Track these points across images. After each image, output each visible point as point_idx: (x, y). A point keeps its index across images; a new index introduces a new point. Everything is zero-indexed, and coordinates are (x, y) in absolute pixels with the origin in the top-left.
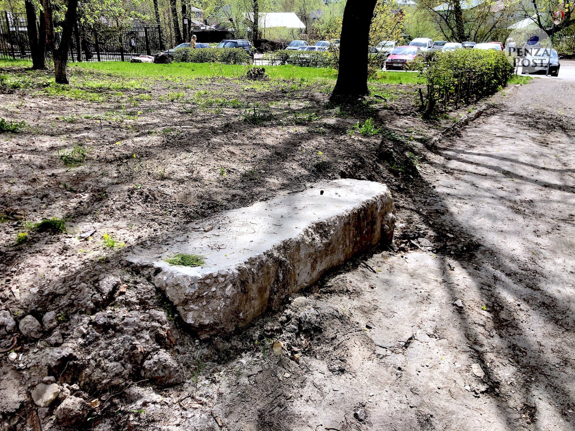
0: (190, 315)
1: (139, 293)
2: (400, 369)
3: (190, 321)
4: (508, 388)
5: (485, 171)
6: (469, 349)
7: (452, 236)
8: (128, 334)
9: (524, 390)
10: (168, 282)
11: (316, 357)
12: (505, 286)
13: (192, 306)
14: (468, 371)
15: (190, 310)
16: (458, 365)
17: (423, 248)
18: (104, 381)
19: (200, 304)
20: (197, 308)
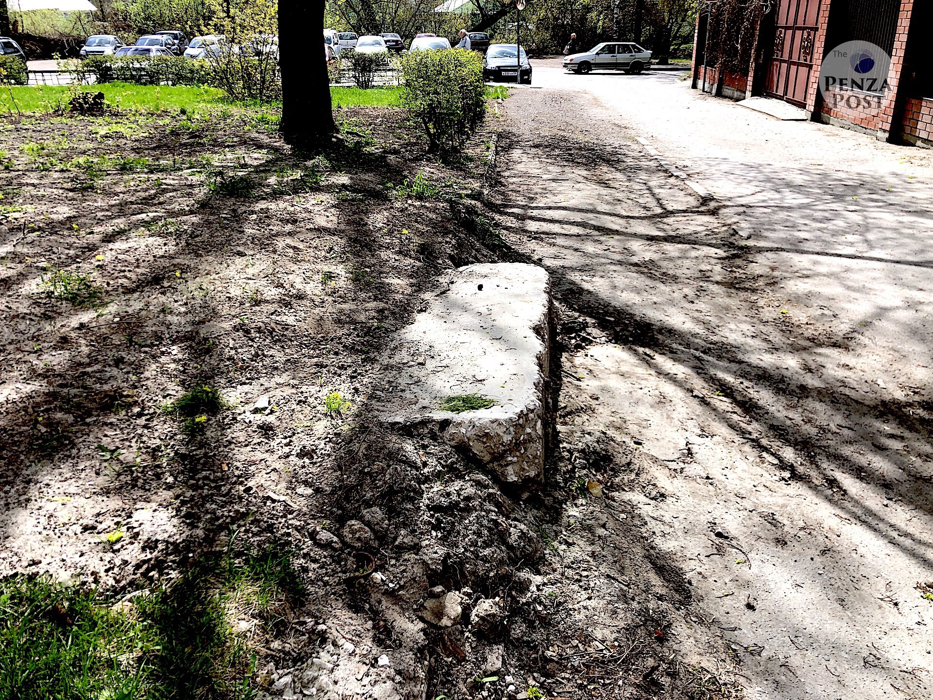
0: (510, 470)
1: (441, 459)
2: (708, 478)
3: (512, 478)
4: (802, 468)
5: (575, 230)
6: (745, 441)
7: (612, 319)
8: (476, 511)
9: (814, 466)
10: (468, 435)
11: (624, 490)
12: (715, 366)
13: (509, 459)
14: (763, 462)
15: (507, 465)
16: (751, 459)
17: (598, 340)
18: (492, 574)
19: (518, 454)
20: (515, 459)
